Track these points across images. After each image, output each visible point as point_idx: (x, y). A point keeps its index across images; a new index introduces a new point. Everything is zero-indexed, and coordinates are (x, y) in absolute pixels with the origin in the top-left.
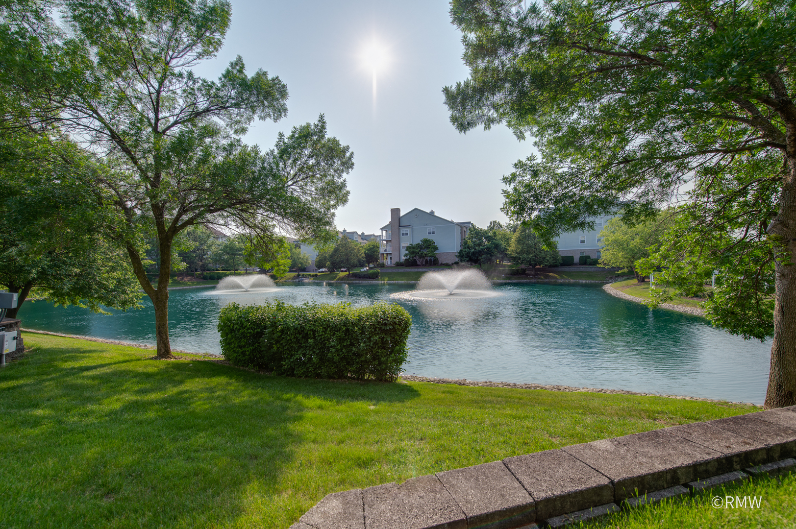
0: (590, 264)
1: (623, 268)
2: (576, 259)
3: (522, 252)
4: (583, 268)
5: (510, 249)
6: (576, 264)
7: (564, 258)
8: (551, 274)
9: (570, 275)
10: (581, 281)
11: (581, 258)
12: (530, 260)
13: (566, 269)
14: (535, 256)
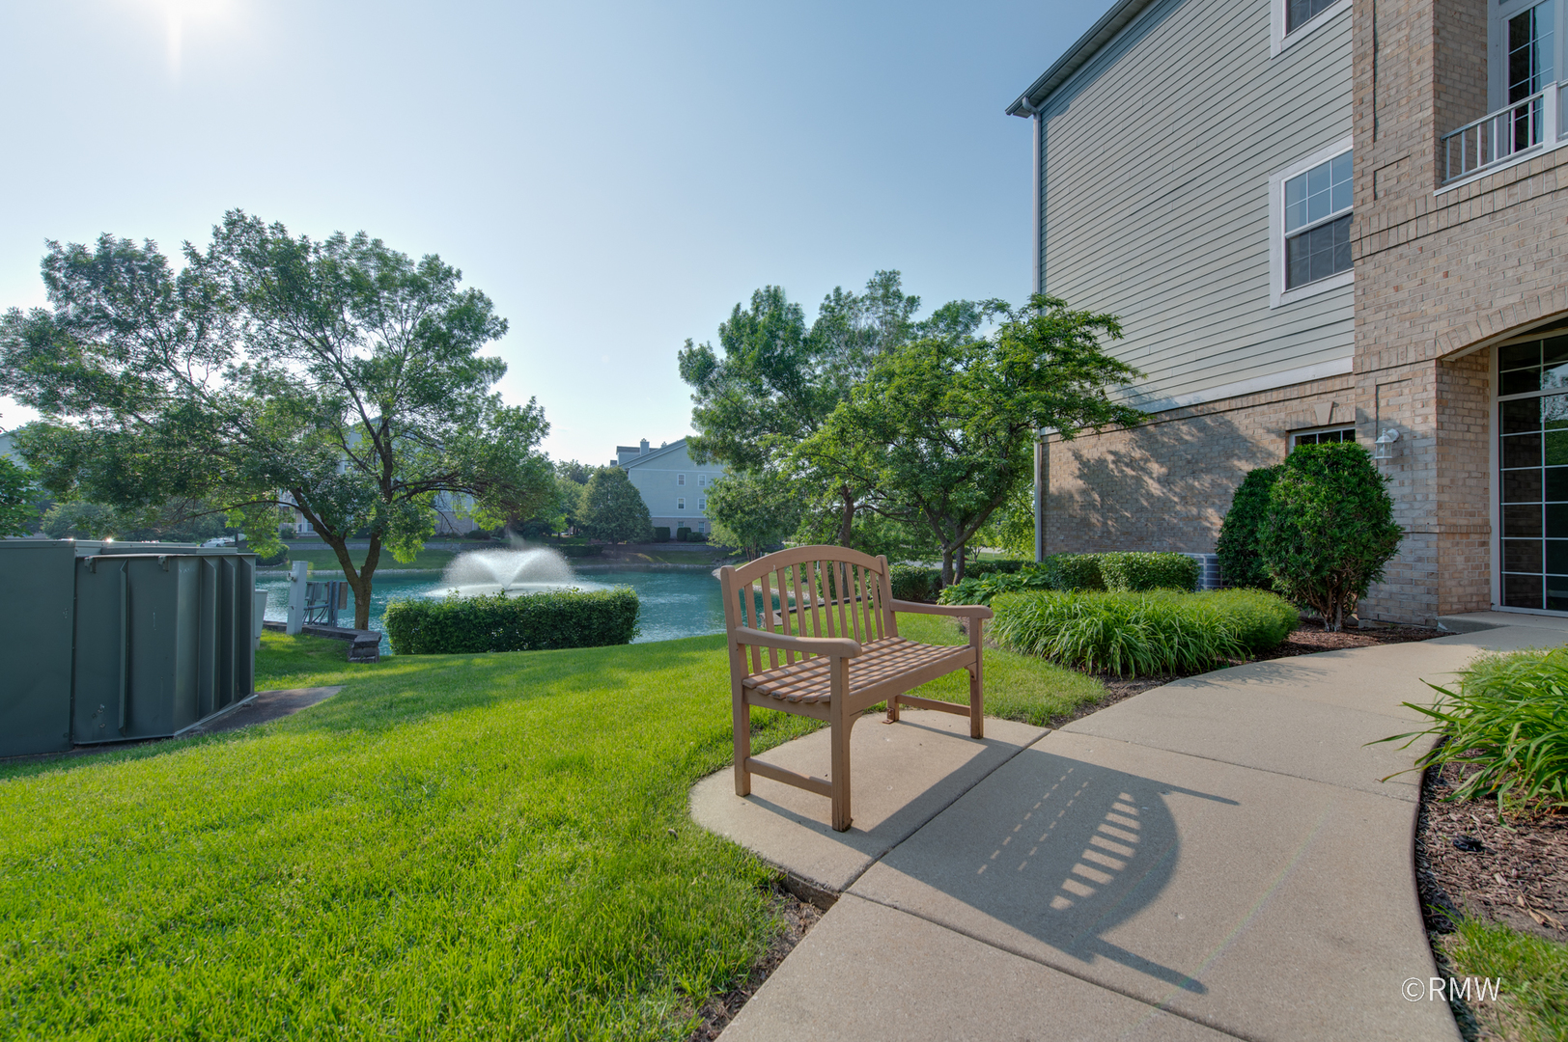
0: (692, 541)
1: (735, 550)
2: (674, 533)
3: (599, 519)
4: (683, 547)
5: (578, 512)
6: (672, 540)
7: (659, 530)
8: (640, 555)
9: (666, 556)
10: (681, 566)
11: (680, 530)
12: (612, 533)
13: (661, 547)
14: (619, 526)
